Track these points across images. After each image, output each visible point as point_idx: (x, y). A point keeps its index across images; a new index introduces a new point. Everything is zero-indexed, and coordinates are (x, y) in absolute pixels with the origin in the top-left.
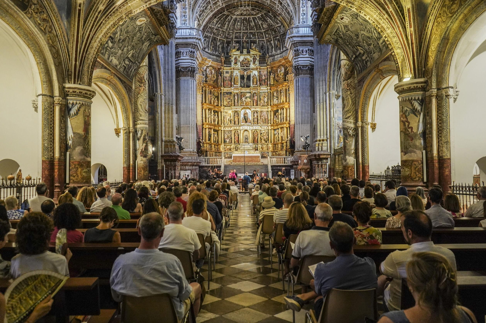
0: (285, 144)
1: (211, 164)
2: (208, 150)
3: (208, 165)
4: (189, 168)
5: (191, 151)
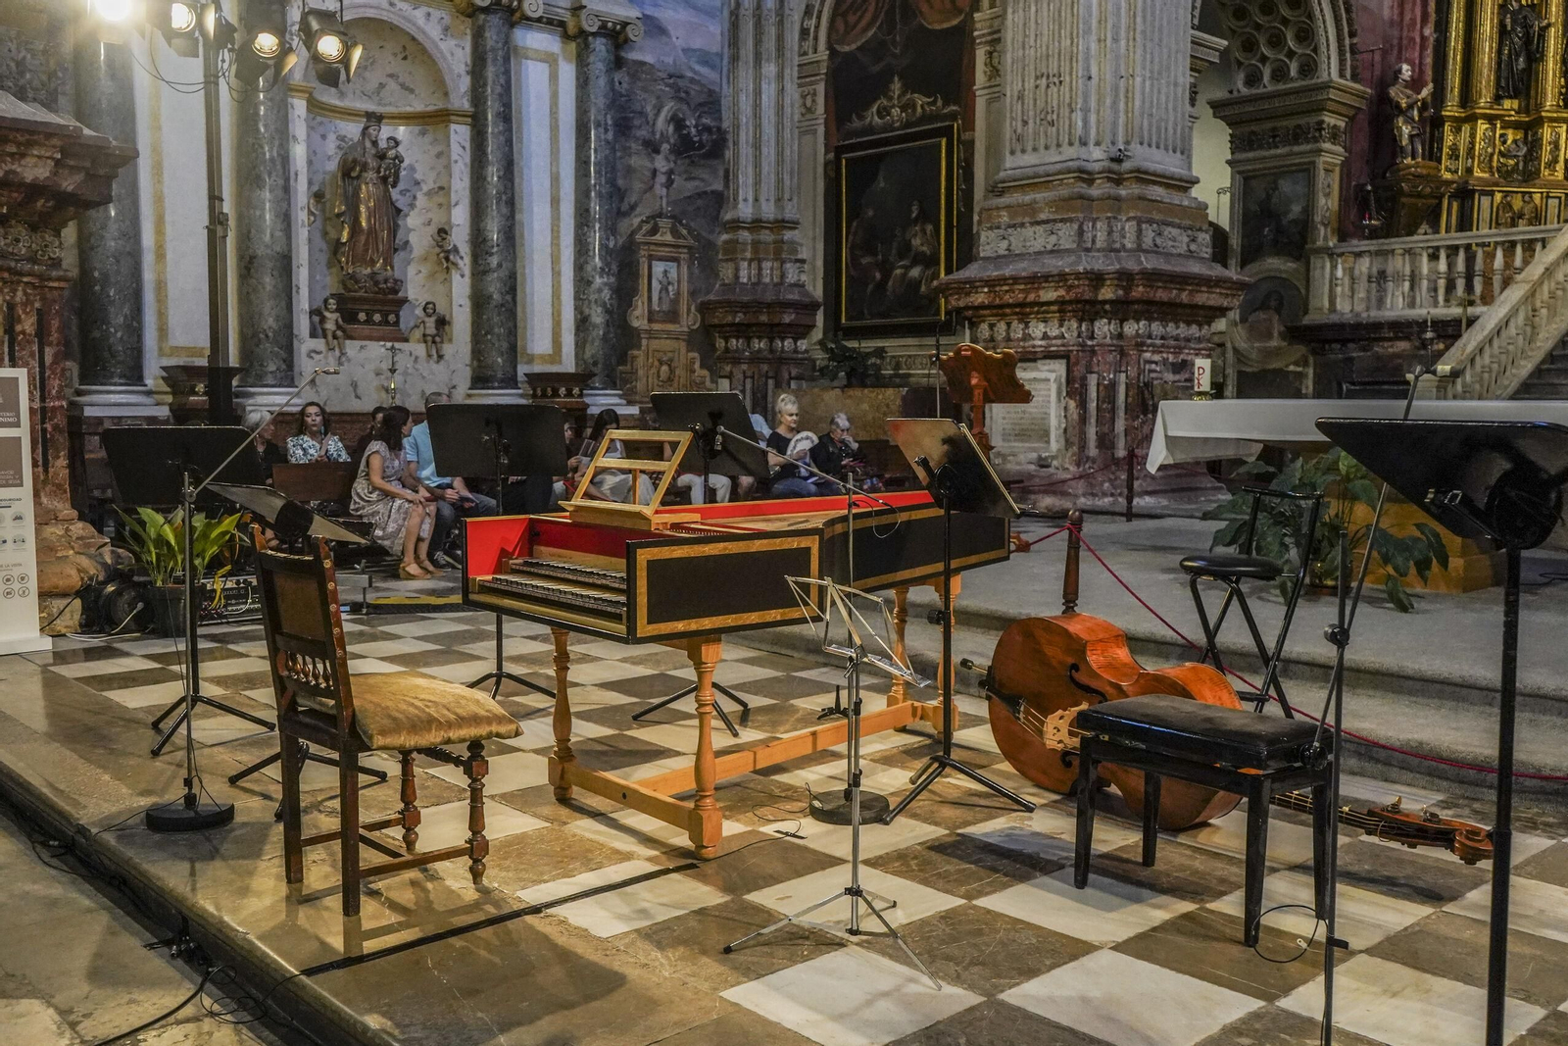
2: (1482, 177)
4: (1054, 332)
5: (1089, 173)
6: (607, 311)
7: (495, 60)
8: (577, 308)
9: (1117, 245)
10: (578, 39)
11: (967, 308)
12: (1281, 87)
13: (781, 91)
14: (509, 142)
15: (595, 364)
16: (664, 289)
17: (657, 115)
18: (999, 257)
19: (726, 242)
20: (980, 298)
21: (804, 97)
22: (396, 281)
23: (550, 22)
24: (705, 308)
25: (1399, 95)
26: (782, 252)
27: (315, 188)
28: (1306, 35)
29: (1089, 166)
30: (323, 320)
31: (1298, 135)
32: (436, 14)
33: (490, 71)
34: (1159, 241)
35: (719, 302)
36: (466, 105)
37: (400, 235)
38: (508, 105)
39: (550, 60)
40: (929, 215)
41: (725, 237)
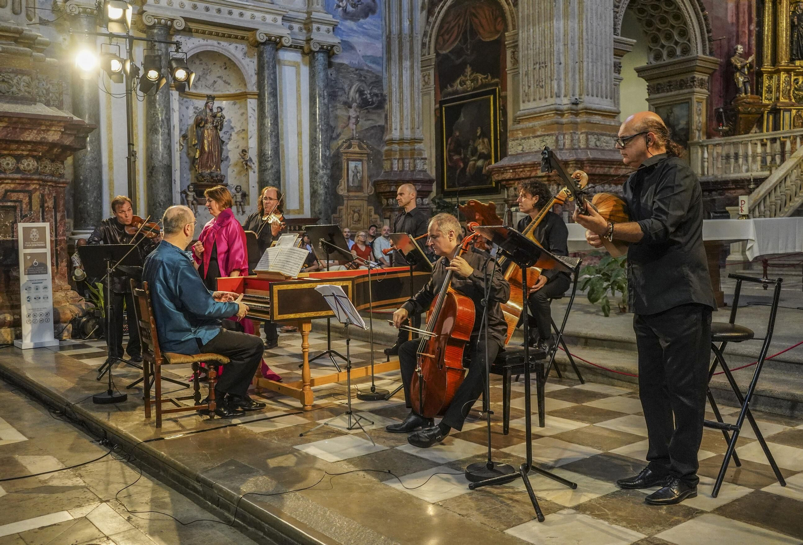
5: (561, 111)
6: (326, 187)
7: (269, 67)
8: (311, 186)
9: (576, 147)
10: (309, 54)
11: (503, 180)
12: (672, 60)
13: (412, 74)
14: (276, 107)
15: (320, 213)
16: (355, 175)
17: (350, 89)
18: (517, 154)
19: (387, 151)
20: (509, 175)
21: (424, 77)
22: (222, 176)
23: (296, 47)
24: (376, 184)
25: (737, 61)
26: (415, 155)
27: (183, 133)
28: (684, 33)
29: (561, 107)
30: (187, 196)
31: (682, 85)
32: (240, 46)
33: (266, 73)
34: (598, 144)
35: (383, 181)
36: (255, 89)
37: (224, 153)
38: (275, 89)
39: (296, 65)
40: (485, 134)
41: (386, 148)
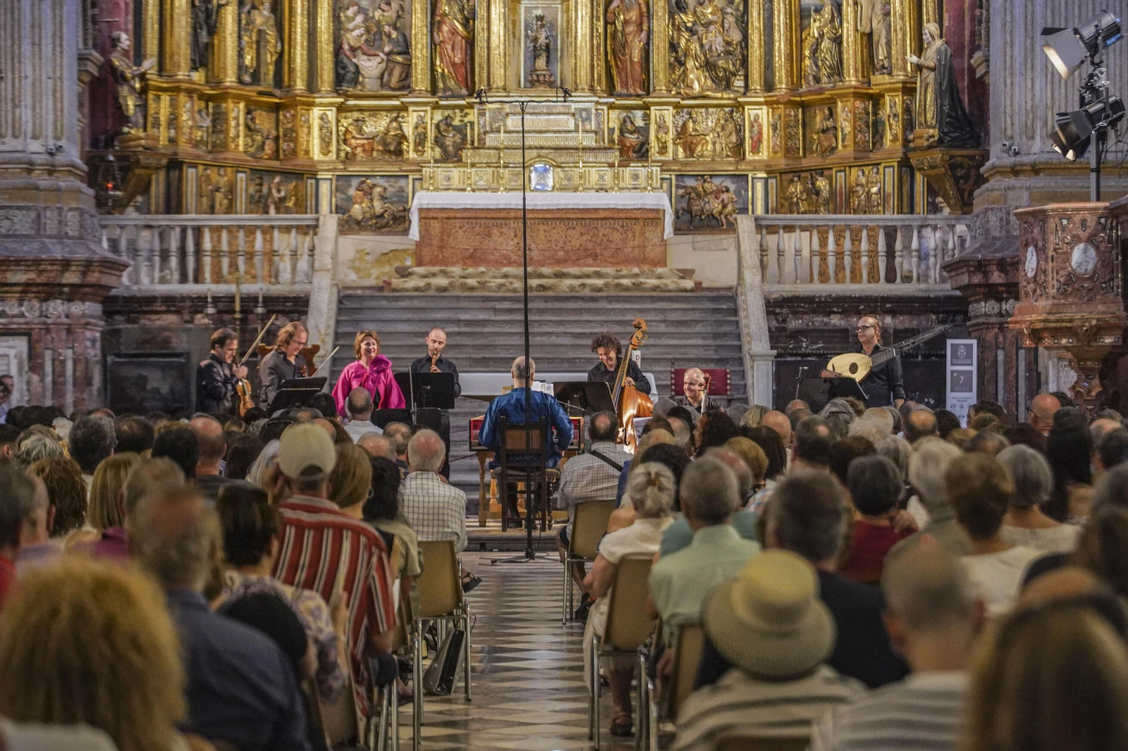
0: (893, 104)
1: (218, 278)
2: (184, 148)
3: (191, 288)
4: (16, 311)
5: (31, 163)
29: (31, 158)
